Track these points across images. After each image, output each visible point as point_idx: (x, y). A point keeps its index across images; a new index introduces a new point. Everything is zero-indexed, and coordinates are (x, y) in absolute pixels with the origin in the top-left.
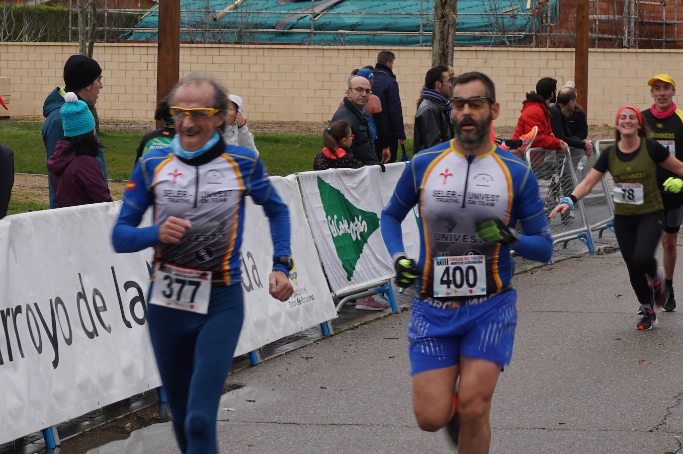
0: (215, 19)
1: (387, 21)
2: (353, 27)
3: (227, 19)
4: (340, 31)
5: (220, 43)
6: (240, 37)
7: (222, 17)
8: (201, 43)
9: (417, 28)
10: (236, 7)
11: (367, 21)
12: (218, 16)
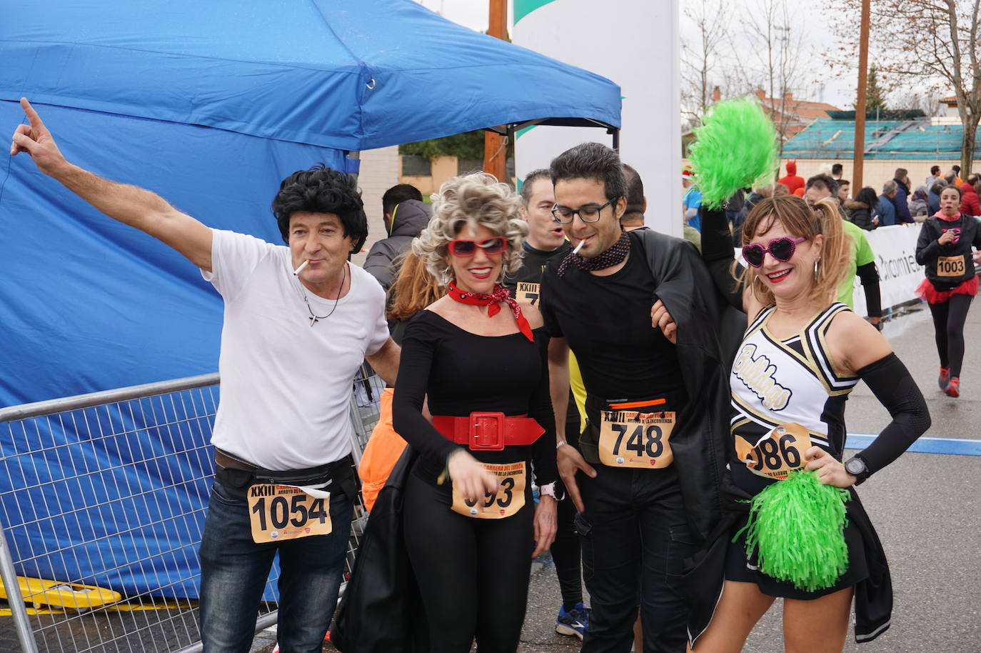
0: (822, 146)
1: (918, 147)
2: (899, 150)
3: (829, 147)
4: (892, 152)
5: (826, 159)
6: (838, 155)
7: (826, 145)
8: (816, 159)
9: (935, 150)
10: (834, 140)
11: (907, 147)
12: (824, 145)
